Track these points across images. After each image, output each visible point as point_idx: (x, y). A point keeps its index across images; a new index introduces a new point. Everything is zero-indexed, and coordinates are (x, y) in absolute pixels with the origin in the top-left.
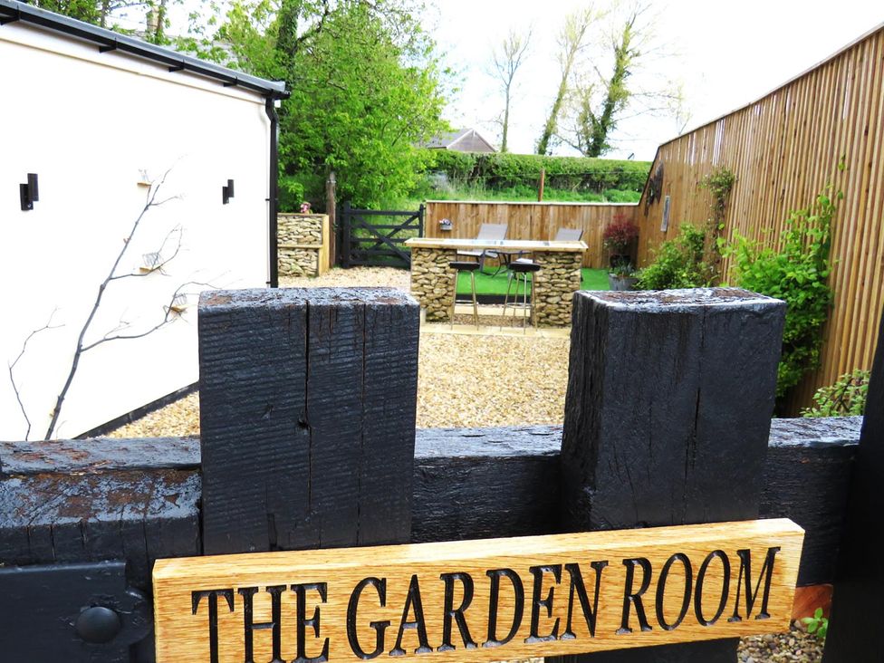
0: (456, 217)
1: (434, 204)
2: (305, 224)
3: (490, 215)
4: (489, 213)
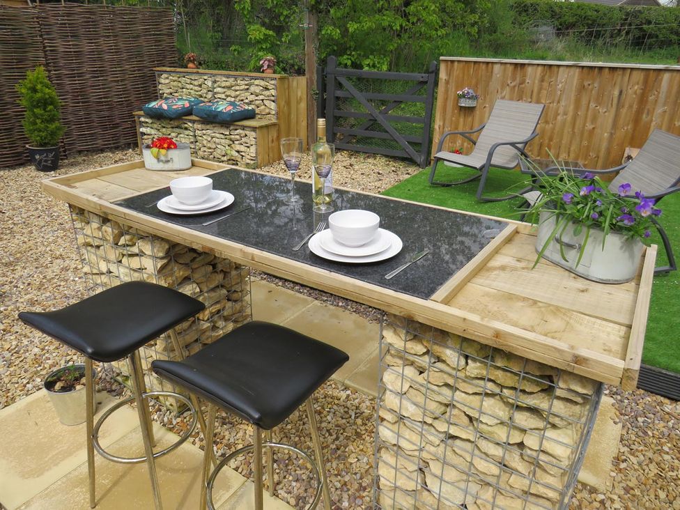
0: (488, 85)
1: (452, 62)
2: (257, 90)
3: (545, 84)
4: (542, 80)
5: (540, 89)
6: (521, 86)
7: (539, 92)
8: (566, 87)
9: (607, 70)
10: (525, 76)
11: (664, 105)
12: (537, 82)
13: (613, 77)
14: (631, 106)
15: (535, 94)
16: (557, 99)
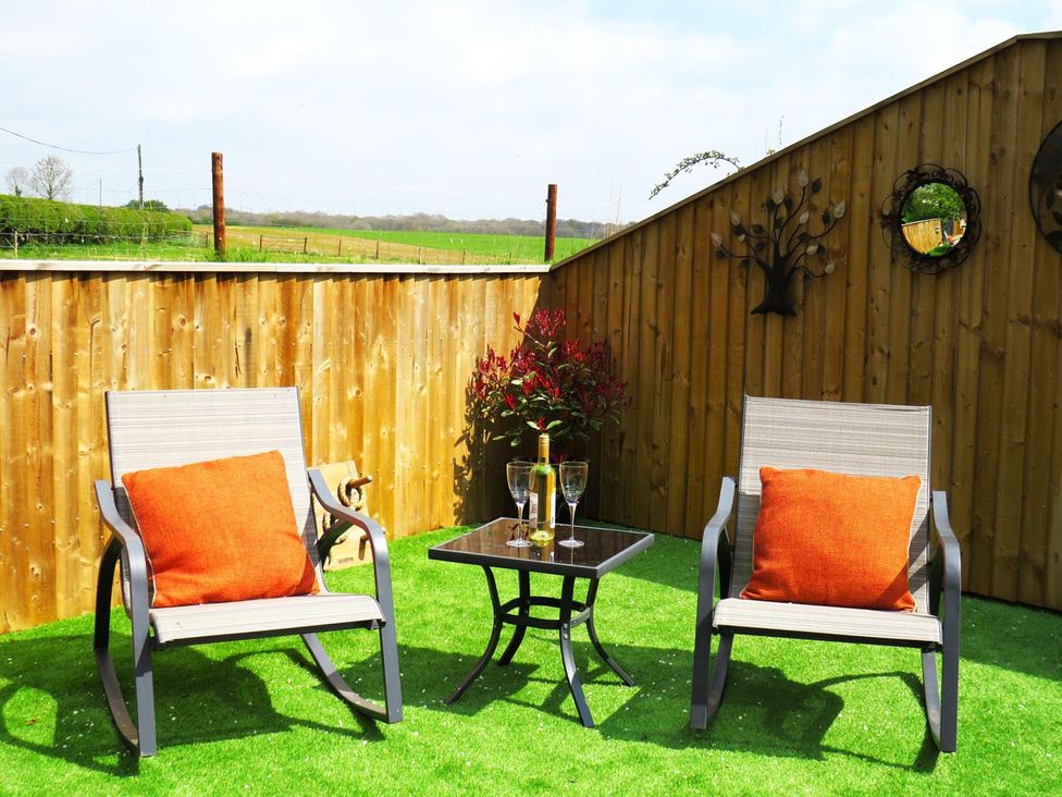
5: (72, 347)
6: (15, 344)
7: (70, 359)
8: (133, 333)
9: (214, 280)
10: (20, 308)
11: (325, 355)
12: (57, 326)
13: (228, 296)
14: (271, 367)
15: (58, 366)
16: (116, 372)
